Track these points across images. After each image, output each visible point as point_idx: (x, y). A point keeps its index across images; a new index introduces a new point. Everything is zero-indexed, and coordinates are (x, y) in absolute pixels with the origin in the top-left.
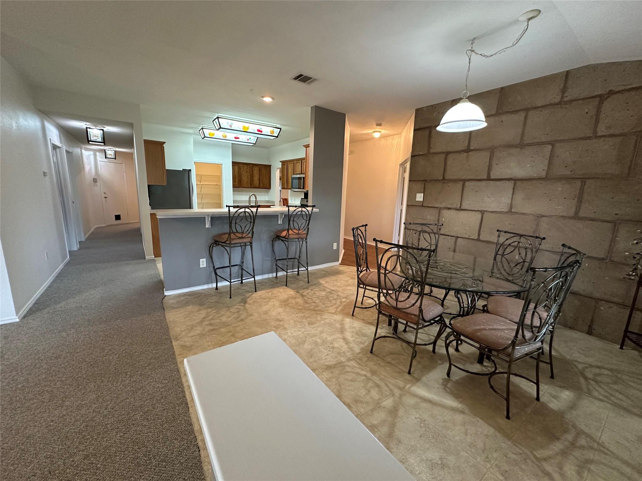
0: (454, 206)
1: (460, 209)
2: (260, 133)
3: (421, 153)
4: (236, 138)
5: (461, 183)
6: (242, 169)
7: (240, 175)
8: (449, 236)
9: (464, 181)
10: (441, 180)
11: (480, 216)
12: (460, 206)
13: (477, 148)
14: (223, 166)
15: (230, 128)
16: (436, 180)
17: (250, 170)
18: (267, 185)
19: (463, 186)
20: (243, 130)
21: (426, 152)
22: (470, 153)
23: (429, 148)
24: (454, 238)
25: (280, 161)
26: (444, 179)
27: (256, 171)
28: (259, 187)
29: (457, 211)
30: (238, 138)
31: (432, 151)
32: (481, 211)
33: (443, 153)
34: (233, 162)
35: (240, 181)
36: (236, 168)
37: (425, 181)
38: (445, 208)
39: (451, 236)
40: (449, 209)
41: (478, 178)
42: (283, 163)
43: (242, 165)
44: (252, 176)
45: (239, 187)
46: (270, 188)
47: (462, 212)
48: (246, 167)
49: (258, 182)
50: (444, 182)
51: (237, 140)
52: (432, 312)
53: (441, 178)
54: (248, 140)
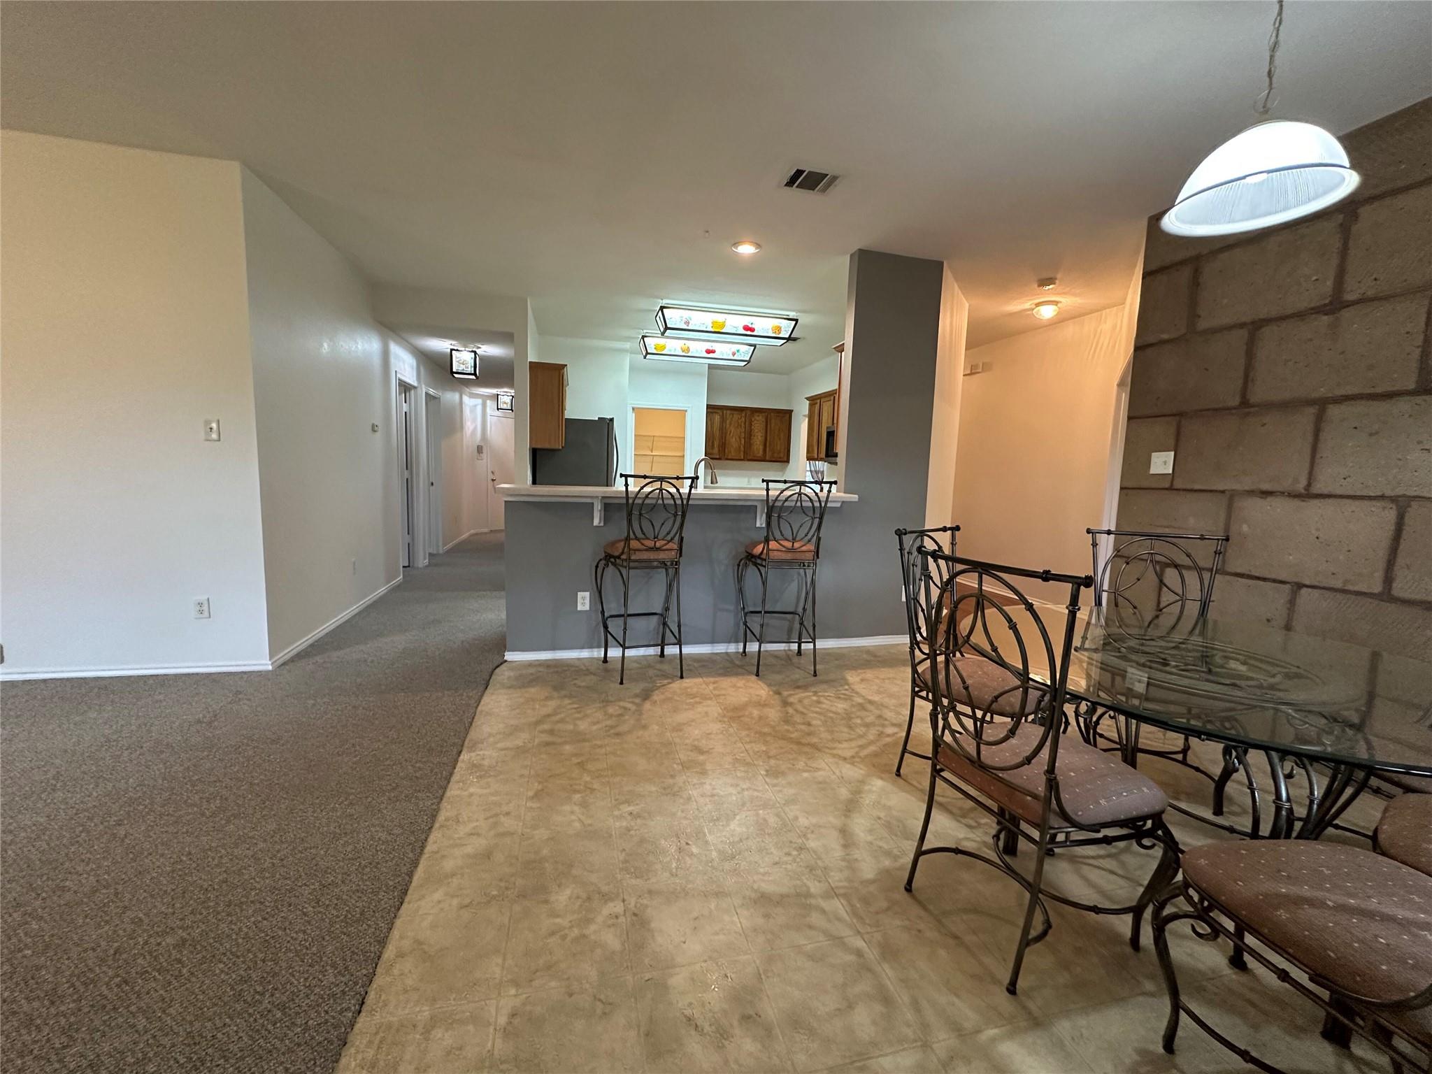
0: (1286, 485)
1: (1308, 495)
2: (749, 333)
3: (1165, 336)
4: (708, 352)
5: (1312, 410)
6: (728, 422)
7: (723, 431)
8: (1264, 579)
9: (1322, 404)
10: (1234, 408)
11: (1391, 515)
12: (1309, 485)
13: (1370, 293)
14: (688, 415)
15: (685, 327)
16: (1216, 410)
17: (745, 424)
18: (782, 455)
19: (1319, 420)
20: (712, 330)
21: (1183, 331)
22: (1346, 314)
23: (1193, 316)
24: (1288, 586)
25: (807, 399)
26: (1245, 403)
27: (758, 424)
28: (763, 460)
29: (1297, 502)
30: (713, 352)
31: (1202, 325)
32: (1393, 499)
33: (1242, 325)
34: (708, 407)
35: (723, 445)
36: (717, 418)
37: (1180, 415)
38: (1251, 493)
39: (1274, 581)
40: (1266, 494)
41: (1379, 390)
42: (813, 400)
43: (728, 412)
44: (749, 436)
45: (719, 459)
46: (788, 461)
47: (1316, 502)
48: (736, 416)
49: (761, 447)
50: (1248, 414)
51: (712, 355)
52: (1108, 799)
53: (1236, 401)
54: (734, 354)
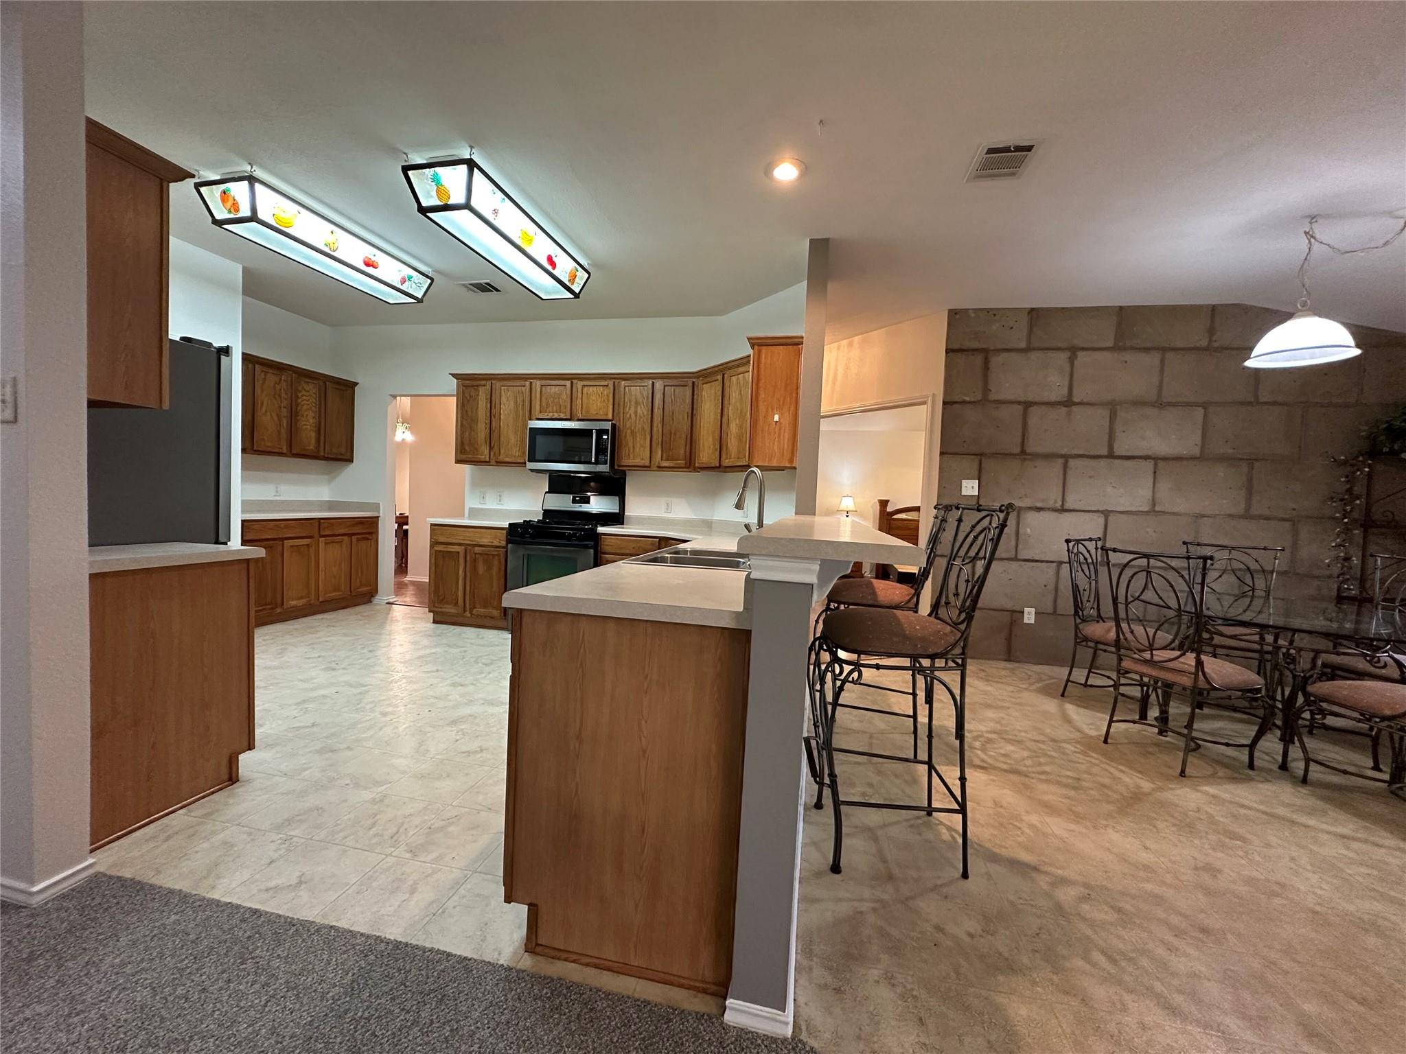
0: (1051, 504)
1: (1063, 510)
2: (549, 268)
3: (967, 399)
5: (1061, 461)
6: (259, 384)
7: (249, 403)
8: (1042, 561)
9: (1066, 458)
10: (1018, 455)
11: (1101, 520)
12: (1063, 504)
13: (1085, 400)
15: (490, 217)
16: (1007, 454)
17: (286, 392)
18: (343, 450)
19: (1065, 467)
21: (980, 398)
22: (1074, 408)
23: (986, 390)
24: (1055, 564)
25: (453, 375)
26: (1023, 452)
27: (308, 397)
29: (1056, 514)
31: (992, 397)
32: (1102, 512)
33: (1019, 403)
34: (245, 356)
35: (250, 428)
37: (981, 455)
38: (1031, 508)
39: (1047, 562)
40: (1039, 509)
41: (1092, 453)
43: (258, 367)
44: (294, 414)
46: (351, 460)
47: (1066, 514)
48: (272, 378)
49: (313, 437)
50: (1025, 459)
51: (370, 270)
53: (1017, 450)
54: (403, 282)
